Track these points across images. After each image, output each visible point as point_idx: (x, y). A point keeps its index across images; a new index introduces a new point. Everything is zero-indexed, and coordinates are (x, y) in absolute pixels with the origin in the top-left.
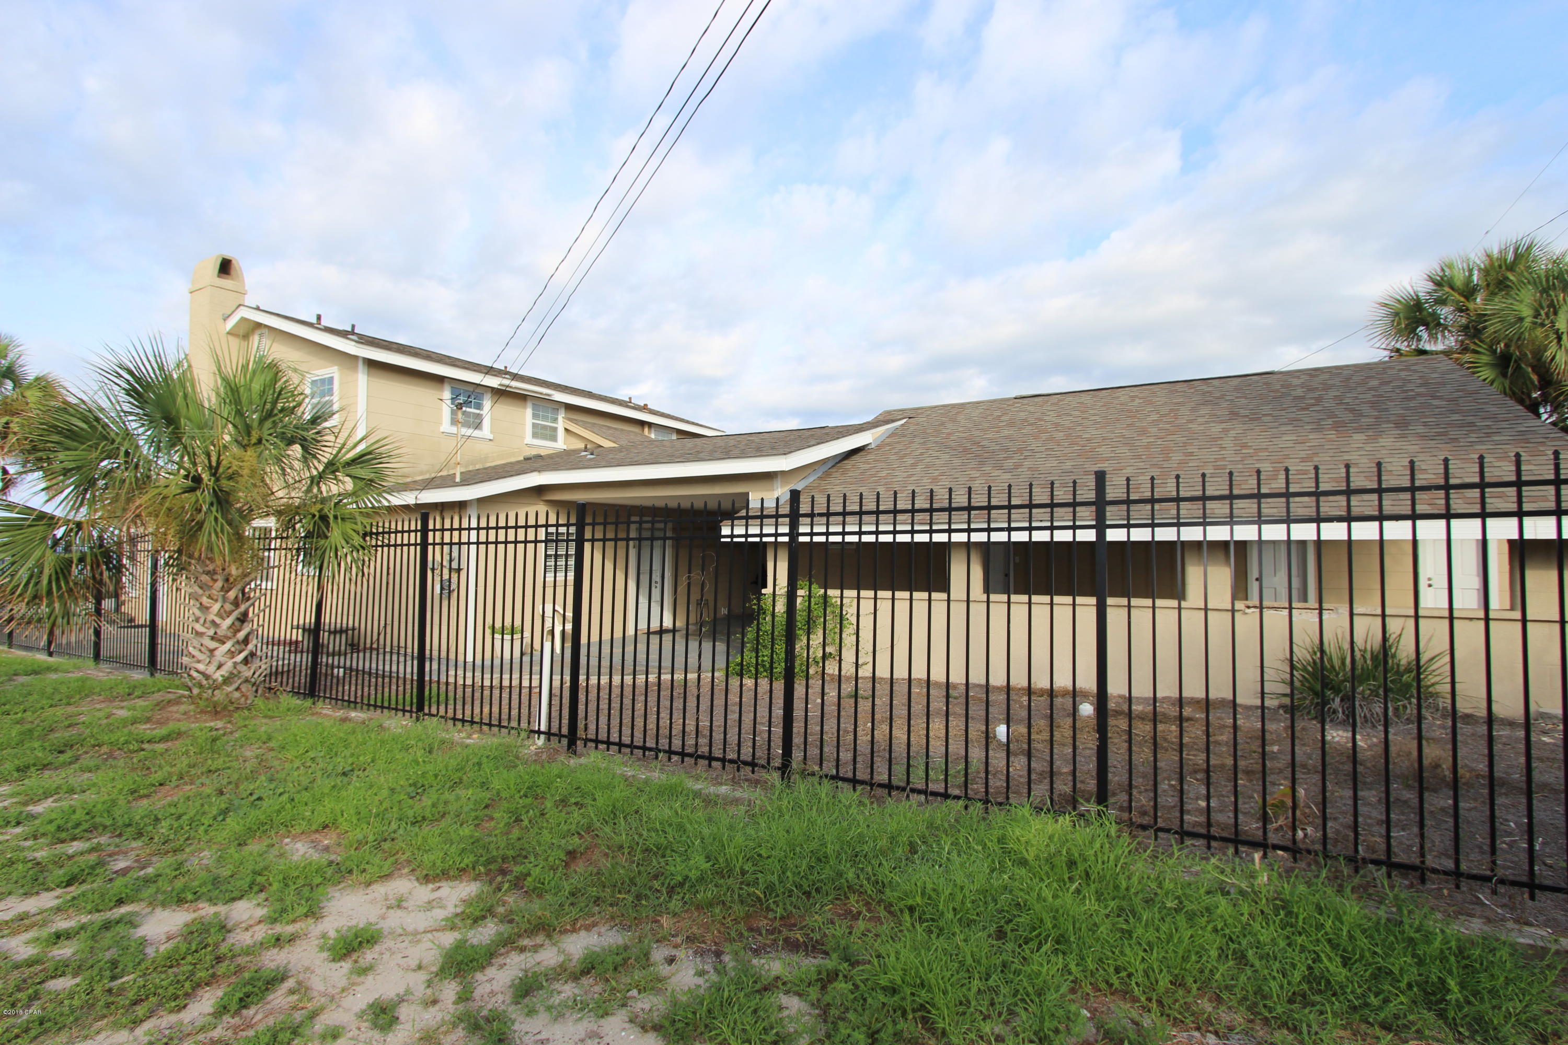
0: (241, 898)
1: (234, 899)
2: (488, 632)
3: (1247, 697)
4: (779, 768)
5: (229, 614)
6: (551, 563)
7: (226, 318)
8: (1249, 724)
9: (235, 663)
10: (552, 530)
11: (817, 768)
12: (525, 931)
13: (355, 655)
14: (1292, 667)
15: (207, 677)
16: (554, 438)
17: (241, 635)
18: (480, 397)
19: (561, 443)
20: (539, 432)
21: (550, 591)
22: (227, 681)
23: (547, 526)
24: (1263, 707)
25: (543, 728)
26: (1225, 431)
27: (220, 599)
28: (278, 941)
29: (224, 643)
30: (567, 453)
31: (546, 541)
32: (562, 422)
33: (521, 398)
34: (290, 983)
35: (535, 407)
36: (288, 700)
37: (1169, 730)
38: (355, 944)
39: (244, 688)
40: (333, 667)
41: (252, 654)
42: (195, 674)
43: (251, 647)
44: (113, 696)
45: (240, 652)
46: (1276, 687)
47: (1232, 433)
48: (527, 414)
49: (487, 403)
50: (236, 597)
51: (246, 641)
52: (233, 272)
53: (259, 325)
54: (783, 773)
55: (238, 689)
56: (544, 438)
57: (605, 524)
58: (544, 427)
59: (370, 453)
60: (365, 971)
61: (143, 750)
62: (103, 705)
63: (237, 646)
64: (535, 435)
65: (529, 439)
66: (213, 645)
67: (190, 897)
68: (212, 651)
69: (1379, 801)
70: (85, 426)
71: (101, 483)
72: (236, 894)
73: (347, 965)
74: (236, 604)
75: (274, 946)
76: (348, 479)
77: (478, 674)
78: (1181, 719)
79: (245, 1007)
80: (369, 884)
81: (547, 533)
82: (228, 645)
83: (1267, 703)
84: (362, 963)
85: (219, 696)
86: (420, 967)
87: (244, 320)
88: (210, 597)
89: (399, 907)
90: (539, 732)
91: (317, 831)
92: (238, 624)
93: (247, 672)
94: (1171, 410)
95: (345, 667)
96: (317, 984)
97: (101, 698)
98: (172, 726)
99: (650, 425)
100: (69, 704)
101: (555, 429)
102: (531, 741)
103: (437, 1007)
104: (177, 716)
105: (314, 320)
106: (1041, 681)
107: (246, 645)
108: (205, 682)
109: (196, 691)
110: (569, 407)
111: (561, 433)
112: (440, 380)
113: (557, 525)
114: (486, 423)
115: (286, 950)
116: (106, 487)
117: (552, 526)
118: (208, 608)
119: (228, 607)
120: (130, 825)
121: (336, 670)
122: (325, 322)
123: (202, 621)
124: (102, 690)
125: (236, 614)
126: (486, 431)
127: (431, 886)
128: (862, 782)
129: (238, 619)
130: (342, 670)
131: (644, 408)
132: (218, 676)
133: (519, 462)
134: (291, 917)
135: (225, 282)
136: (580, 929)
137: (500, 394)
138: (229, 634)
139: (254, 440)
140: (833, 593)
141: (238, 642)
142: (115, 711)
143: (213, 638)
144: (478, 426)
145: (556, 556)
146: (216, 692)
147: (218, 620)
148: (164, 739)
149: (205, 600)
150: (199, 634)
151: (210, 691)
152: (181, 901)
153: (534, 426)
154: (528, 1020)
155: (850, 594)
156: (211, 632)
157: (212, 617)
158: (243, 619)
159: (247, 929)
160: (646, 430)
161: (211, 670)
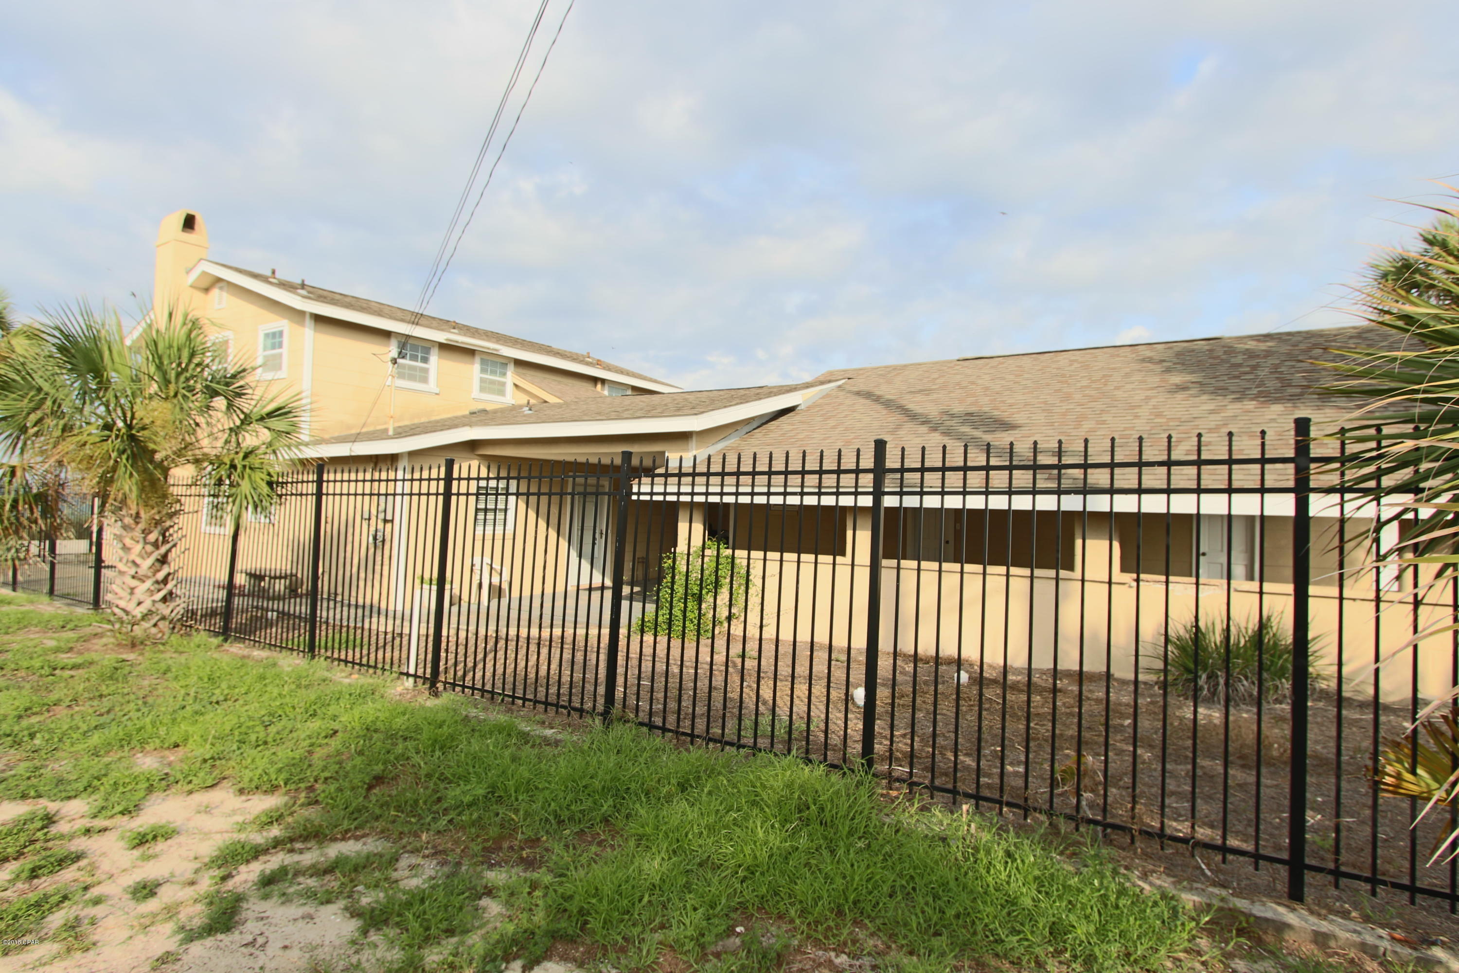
0: (75, 797)
1: (69, 798)
2: (418, 582)
3: (1123, 670)
4: (602, 715)
5: (149, 554)
6: (481, 516)
7: (188, 272)
8: (1123, 697)
9: (154, 602)
10: (483, 483)
11: (632, 716)
12: (300, 836)
13: (292, 601)
14: (1167, 640)
15: (127, 613)
16: (502, 393)
17: (161, 576)
18: (427, 350)
19: (511, 398)
20: (486, 385)
21: (478, 544)
22: (144, 617)
23: (478, 479)
24: (1136, 682)
25: (412, 671)
26: (1148, 398)
27: (141, 541)
28: (88, 832)
29: (144, 582)
30: (514, 408)
31: (477, 495)
32: (511, 376)
33: (469, 352)
34: (83, 863)
35: (483, 362)
36: (201, 637)
37: (1016, 699)
38: (150, 837)
39: (161, 624)
40: (267, 611)
41: (171, 593)
42: (117, 610)
43: (170, 586)
44: (47, 626)
45: (159, 590)
46: (1151, 661)
47: (1153, 402)
48: (474, 370)
49: (434, 358)
50: (157, 540)
51: (165, 581)
52: (196, 227)
53: (219, 280)
54: (605, 719)
55: (155, 625)
56: (491, 391)
57: (518, 479)
58: (492, 382)
59: (283, 408)
60: (150, 858)
61: (53, 675)
62: (37, 635)
63: (157, 586)
64: (482, 389)
65: (476, 393)
66: (134, 583)
67: (32, 793)
68: (132, 589)
69: (1187, 774)
70: (18, 378)
71: (32, 431)
72: (73, 793)
73: (137, 853)
74: (156, 545)
75: (85, 835)
76: (266, 431)
77: (398, 622)
78: (1055, 690)
79: (36, 877)
80: (190, 792)
81: (479, 488)
82: (149, 584)
83: (1141, 677)
84: (151, 851)
85: (138, 631)
86: (196, 858)
87: (204, 274)
88: (132, 538)
89: (206, 812)
90: (408, 675)
91: (168, 748)
92: (158, 565)
93: (165, 610)
94: (1104, 376)
95: (278, 611)
96: (106, 866)
97: (37, 629)
98: (88, 656)
99: (603, 381)
100: (7, 633)
101: (503, 384)
102: (399, 682)
103: (193, 888)
104: (96, 647)
105: (268, 273)
106: (927, 648)
107: (166, 584)
108: (125, 617)
109: (117, 626)
110: (519, 363)
111: (509, 387)
112: (387, 335)
113: (488, 479)
114: (432, 376)
115: (92, 839)
116: (36, 435)
117: (483, 479)
118: (129, 549)
119: (149, 548)
120: (9, 735)
121: (270, 614)
122: (281, 275)
123: (125, 560)
124: (40, 622)
125: (157, 554)
126: (432, 385)
127: (244, 798)
128: (670, 731)
129: (158, 560)
130: (275, 614)
131: (598, 364)
132: (138, 612)
133: (464, 416)
134: (110, 814)
135: (188, 236)
136: (349, 838)
137: (446, 348)
138: (150, 574)
139: (172, 394)
140: (741, 554)
141: (157, 582)
142: (45, 641)
143: (133, 577)
144: (425, 380)
145: (486, 510)
146: (135, 627)
147: (139, 561)
148: (75, 667)
149: (128, 542)
150: (121, 573)
151: (129, 627)
152: (24, 796)
153: (482, 380)
154: (263, 902)
155: (757, 555)
156: (132, 571)
157: (133, 557)
158: (163, 560)
159: (70, 822)
160: (599, 386)
161: (131, 607)
